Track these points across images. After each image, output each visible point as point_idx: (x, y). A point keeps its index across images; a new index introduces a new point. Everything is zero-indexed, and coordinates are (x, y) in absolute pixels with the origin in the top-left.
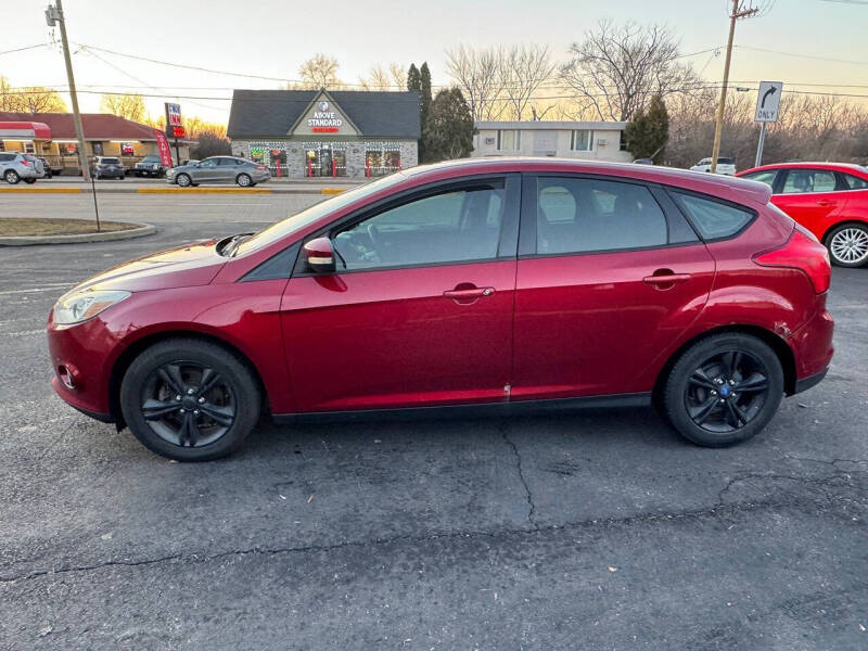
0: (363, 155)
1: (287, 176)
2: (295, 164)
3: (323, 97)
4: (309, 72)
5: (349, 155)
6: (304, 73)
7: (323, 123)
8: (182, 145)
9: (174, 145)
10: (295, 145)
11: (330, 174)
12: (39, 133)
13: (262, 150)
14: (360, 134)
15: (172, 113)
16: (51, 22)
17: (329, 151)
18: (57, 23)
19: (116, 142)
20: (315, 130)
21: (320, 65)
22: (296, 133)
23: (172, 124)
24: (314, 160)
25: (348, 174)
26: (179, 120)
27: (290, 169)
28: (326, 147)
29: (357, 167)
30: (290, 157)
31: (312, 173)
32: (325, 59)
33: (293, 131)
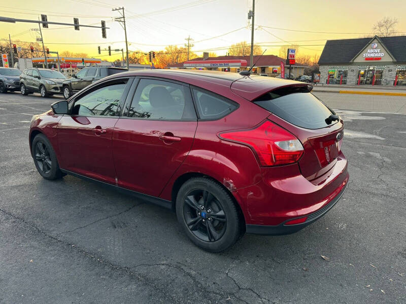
0: (394, 73)
1: (345, 84)
2: (352, 78)
3: (376, 41)
4: (378, 28)
5: (385, 73)
6: (375, 28)
7: (372, 55)
8: (292, 68)
9: (288, 68)
10: (353, 67)
11: (371, 83)
12: (243, 64)
13: (335, 70)
14: (395, 60)
15: (290, 53)
16: (249, 18)
17: (373, 71)
18: (252, 17)
19: (271, 67)
20: (366, 59)
21: (387, 23)
22: (355, 61)
23: (289, 58)
24: (363, 76)
25: (382, 83)
26: (294, 56)
27: (348, 80)
28: (371, 68)
29: (389, 79)
30: (350, 73)
31: (360, 83)
32: (389, 20)
33: (353, 61)
